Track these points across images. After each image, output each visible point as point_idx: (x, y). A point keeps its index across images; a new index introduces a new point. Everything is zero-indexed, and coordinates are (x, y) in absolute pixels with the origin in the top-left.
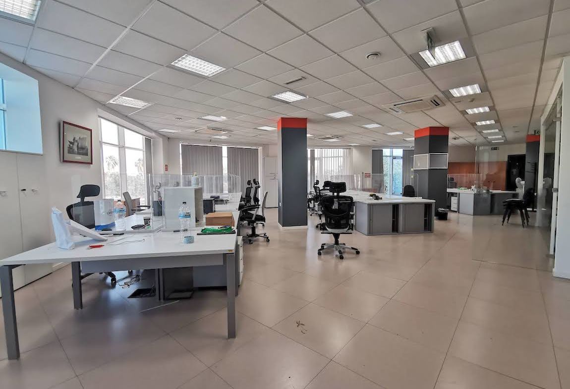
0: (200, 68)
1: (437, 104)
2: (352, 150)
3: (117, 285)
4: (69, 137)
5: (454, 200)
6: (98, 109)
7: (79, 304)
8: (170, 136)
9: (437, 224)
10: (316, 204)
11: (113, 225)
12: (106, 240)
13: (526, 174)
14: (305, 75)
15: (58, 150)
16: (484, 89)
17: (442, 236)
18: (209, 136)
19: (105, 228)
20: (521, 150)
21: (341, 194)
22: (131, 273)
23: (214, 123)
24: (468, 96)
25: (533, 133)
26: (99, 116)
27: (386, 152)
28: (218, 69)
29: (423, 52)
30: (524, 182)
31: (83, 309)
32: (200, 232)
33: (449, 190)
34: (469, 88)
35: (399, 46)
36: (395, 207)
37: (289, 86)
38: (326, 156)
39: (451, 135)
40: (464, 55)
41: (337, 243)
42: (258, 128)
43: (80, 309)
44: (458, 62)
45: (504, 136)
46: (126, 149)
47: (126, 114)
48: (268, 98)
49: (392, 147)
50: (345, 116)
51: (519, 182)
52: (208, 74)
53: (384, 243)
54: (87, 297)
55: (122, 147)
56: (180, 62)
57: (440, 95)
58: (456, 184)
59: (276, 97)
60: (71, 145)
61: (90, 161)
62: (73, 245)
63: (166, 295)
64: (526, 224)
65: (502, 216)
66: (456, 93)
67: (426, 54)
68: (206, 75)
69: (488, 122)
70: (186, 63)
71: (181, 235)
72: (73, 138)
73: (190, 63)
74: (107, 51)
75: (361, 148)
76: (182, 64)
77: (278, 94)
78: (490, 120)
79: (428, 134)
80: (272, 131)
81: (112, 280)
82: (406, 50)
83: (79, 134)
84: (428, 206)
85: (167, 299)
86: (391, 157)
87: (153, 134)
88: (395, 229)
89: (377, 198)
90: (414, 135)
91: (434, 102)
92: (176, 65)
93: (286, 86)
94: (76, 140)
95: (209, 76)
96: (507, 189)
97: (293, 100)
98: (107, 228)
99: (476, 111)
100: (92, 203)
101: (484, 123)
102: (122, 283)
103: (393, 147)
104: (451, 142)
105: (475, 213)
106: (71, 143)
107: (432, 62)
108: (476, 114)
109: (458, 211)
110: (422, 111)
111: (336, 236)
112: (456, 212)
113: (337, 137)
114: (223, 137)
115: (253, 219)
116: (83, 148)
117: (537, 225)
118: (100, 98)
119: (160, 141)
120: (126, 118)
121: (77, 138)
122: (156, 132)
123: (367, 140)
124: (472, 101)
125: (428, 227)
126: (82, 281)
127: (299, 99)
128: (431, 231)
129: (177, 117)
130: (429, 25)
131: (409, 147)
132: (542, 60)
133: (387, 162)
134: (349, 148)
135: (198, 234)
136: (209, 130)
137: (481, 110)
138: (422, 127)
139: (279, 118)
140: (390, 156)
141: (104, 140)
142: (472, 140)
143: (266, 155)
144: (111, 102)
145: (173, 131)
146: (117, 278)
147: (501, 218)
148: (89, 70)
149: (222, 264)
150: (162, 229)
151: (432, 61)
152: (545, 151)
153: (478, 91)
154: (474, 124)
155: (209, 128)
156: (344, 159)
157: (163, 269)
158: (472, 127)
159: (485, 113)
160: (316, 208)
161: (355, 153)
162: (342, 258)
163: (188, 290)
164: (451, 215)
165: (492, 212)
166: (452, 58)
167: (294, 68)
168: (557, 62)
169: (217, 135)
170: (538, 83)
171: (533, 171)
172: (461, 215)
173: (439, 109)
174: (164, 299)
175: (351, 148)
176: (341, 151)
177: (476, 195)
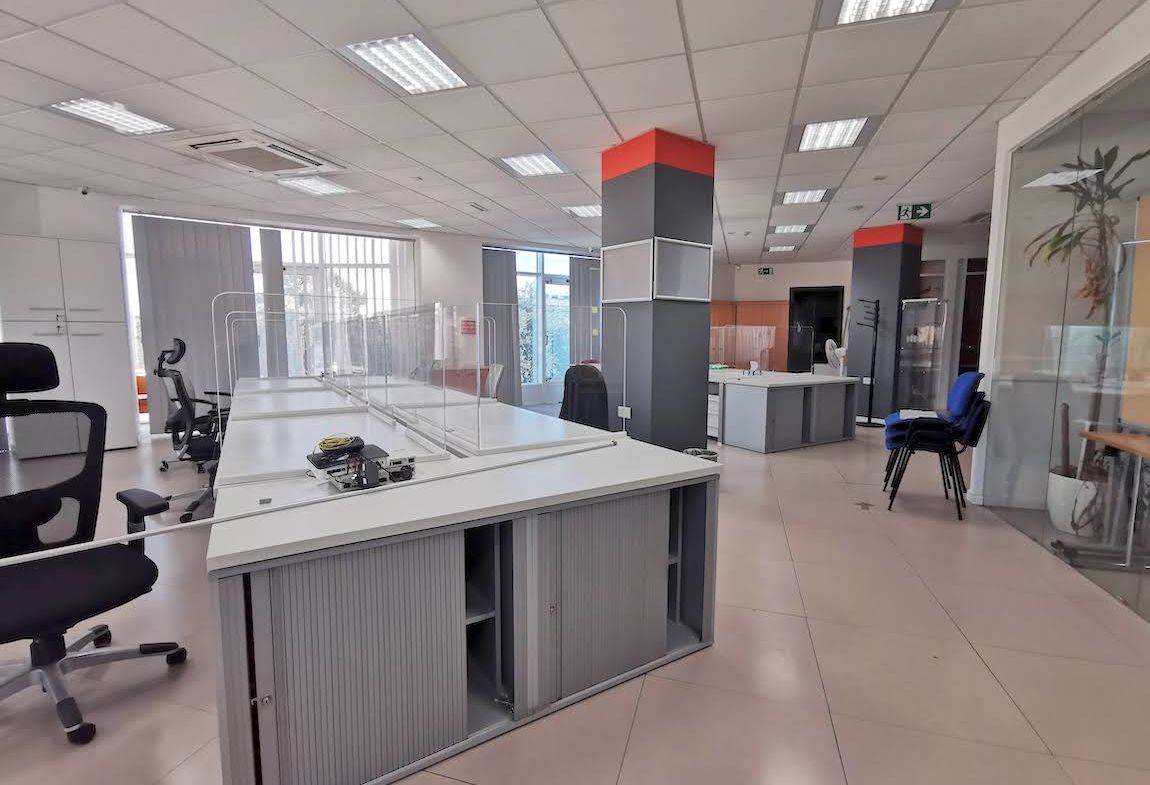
2: (419, 244)
5: (714, 405)
27: (525, 260)
49: (541, 248)
75: (446, 238)
86: (540, 278)
103: (546, 245)
105: (773, 444)
109: (721, 439)
112: (717, 439)
134: (406, 236)
140: (537, 274)
156: (392, 274)
161: (428, 252)
165: (805, 440)
175: (414, 236)
176: (383, 248)
177: (773, 391)
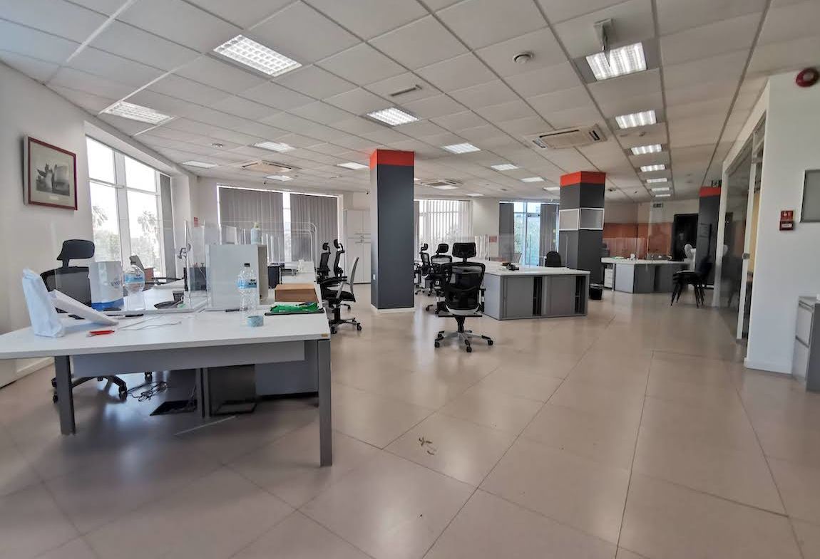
0: (261, 61)
1: (597, 138)
2: (472, 204)
3: (129, 398)
4: (38, 165)
5: (608, 273)
6: (86, 122)
7: (69, 426)
8: (202, 173)
9: (591, 305)
10: (423, 278)
11: (121, 302)
12: (115, 324)
13: (699, 239)
14: (420, 82)
15: (20, 184)
16: (661, 118)
17: (596, 319)
18: (263, 175)
19: (109, 307)
20: (692, 207)
21: (469, 260)
22: (149, 380)
23: (273, 155)
24: (639, 127)
25: (710, 185)
26: (86, 135)
27: (518, 207)
28: (289, 65)
29: (591, 57)
30: (695, 250)
31: (77, 434)
32: (268, 311)
33: (604, 260)
34: (641, 115)
35: (561, 44)
36: (538, 280)
37: (396, 100)
38: (435, 211)
39: (608, 184)
40: (645, 65)
41: (461, 329)
42: (338, 165)
43: (71, 435)
44: (635, 75)
45: (672, 188)
46: (128, 192)
47: (130, 133)
48: (362, 117)
49: (525, 200)
50: (468, 151)
51: (689, 249)
52: (272, 72)
53: (522, 330)
54: (82, 416)
55: (121, 188)
56: (229, 49)
57: (603, 124)
58: (609, 251)
59: (373, 115)
60: (42, 177)
61: (73, 205)
62: (61, 331)
63: (214, 408)
64: (701, 303)
65: (671, 294)
66: (623, 122)
67: (595, 61)
68: (269, 73)
69: (656, 168)
70: (238, 51)
71: (243, 315)
72: (45, 166)
73: (244, 50)
74: (109, 21)
75: (485, 200)
76: (232, 51)
77: (377, 111)
78: (658, 164)
79: (579, 182)
80: (362, 170)
81: (120, 390)
82: (570, 52)
83: (55, 160)
84: (580, 279)
85: (215, 415)
86: (525, 215)
87: (174, 170)
88: (537, 311)
89: (513, 268)
90: (559, 182)
91: (594, 135)
92: (222, 53)
93: (391, 99)
94: (49, 169)
95: (275, 76)
96: (674, 259)
97: (398, 123)
98: (112, 307)
99: (644, 150)
100: (86, 269)
101: (650, 168)
102: (138, 393)
103: (528, 199)
104: (607, 194)
105: (637, 289)
106: (41, 173)
107: (601, 74)
108: (644, 154)
109: (613, 288)
110: (574, 147)
111: (460, 320)
112: (611, 289)
113: (453, 182)
114: (285, 178)
115: (338, 297)
116: (61, 183)
117: (713, 304)
118: (90, 104)
119: (186, 180)
120: (130, 139)
121: (51, 167)
122: (178, 165)
123: (495, 189)
124: (642, 135)
125: (580, 309)
126: (75, 390)
127: (405, 122)
128: (583, 313)
129: (216, 142)
130: (607, 15)
131: (549, 201)
132: (742, 78)
133: (519, 221)
134: (467, 199)
135: (266, 314)
136: (264, 165)
137: (651, 149)
138: (572, 171)
139: (372, 150)
140: (524, 213)
141: (91, 176)
142: (631, 193)
143: (349, 207)
144: (107, 111)
145: (207, 166)
146: (129, 387)
147: (668, 297)
148: (73, 55)
149: (302, 358)
150: (206, 307)
151: (600, 72)
152: (727, 210)
153: (652, 121)
154: (638, 170)
155: (265, 162)
156: (460, 215)
157: (210, 369)
158: (634, 174)
159: (655, 153)
160: (423, 284)
161: (476, 207)
162: (469, 350)
163: (247, 401)
164: (605, 294)
165: (656, 289)
166: (628, 70)
167: (406, 70)
168: (758, 83)
169: (277, 174)
170: (729, 114)
171: (707, 235)
172: (617, 293)
173: (599, 146)
174: (211, 415)
175: (470, 199)
176: (456, 204)
177: (636, 266)
